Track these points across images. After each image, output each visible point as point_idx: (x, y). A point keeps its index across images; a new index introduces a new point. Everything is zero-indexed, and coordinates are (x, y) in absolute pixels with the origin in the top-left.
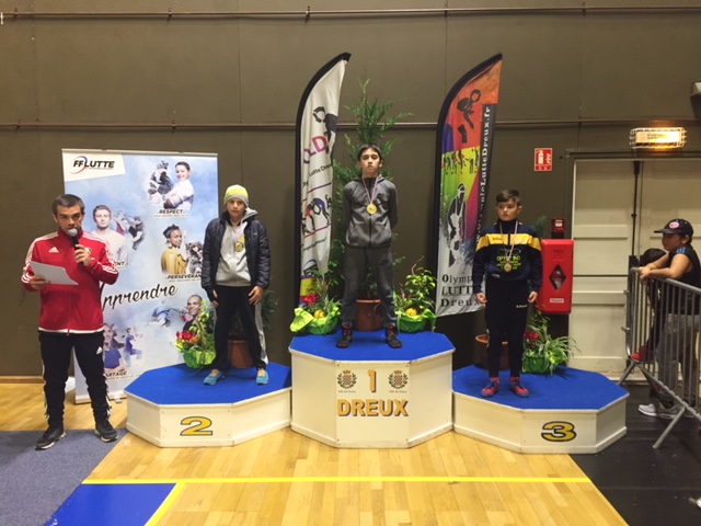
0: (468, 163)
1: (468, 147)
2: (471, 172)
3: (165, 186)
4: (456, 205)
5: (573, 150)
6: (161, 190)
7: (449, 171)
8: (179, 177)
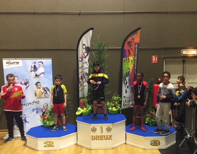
0: (131, 62)
1: (131, 56)
2: (132, 64)
3: (35, 69)
4: (127, 75)
5: (163, 56)
6: (34, 71)
7: (125, 64)
8: (40, 66)
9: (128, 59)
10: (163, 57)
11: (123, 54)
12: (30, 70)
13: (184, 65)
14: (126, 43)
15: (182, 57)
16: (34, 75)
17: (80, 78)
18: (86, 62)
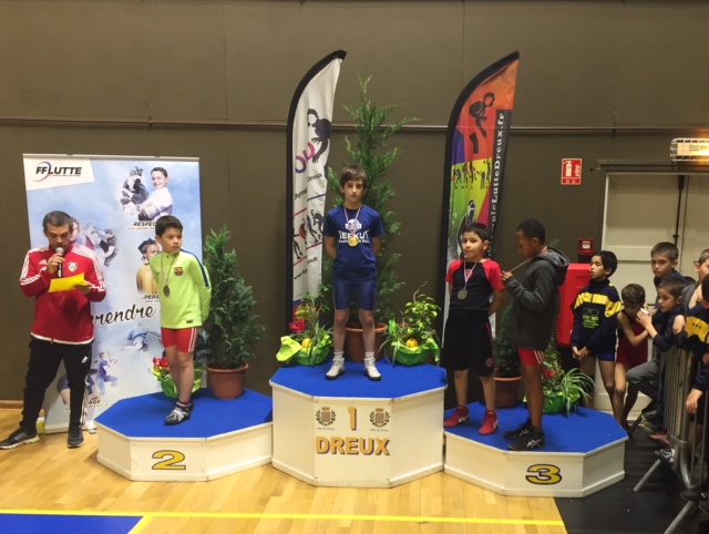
0: (479, 177)
1: (480, 158)
2: (482, 187)
3: (140, 196)
5: (604, 161)
6: (135, 200)
7: (459, 185)
8: (155, 184)
9: (471, 166)
10: (603, 166)
11: (453, 148)
12: (122, 197)
13: (683, 195)
14: (465, 110)
15: (673, 165)
16: (136, 217)
17: (296, 231)
18: (318, 176)
